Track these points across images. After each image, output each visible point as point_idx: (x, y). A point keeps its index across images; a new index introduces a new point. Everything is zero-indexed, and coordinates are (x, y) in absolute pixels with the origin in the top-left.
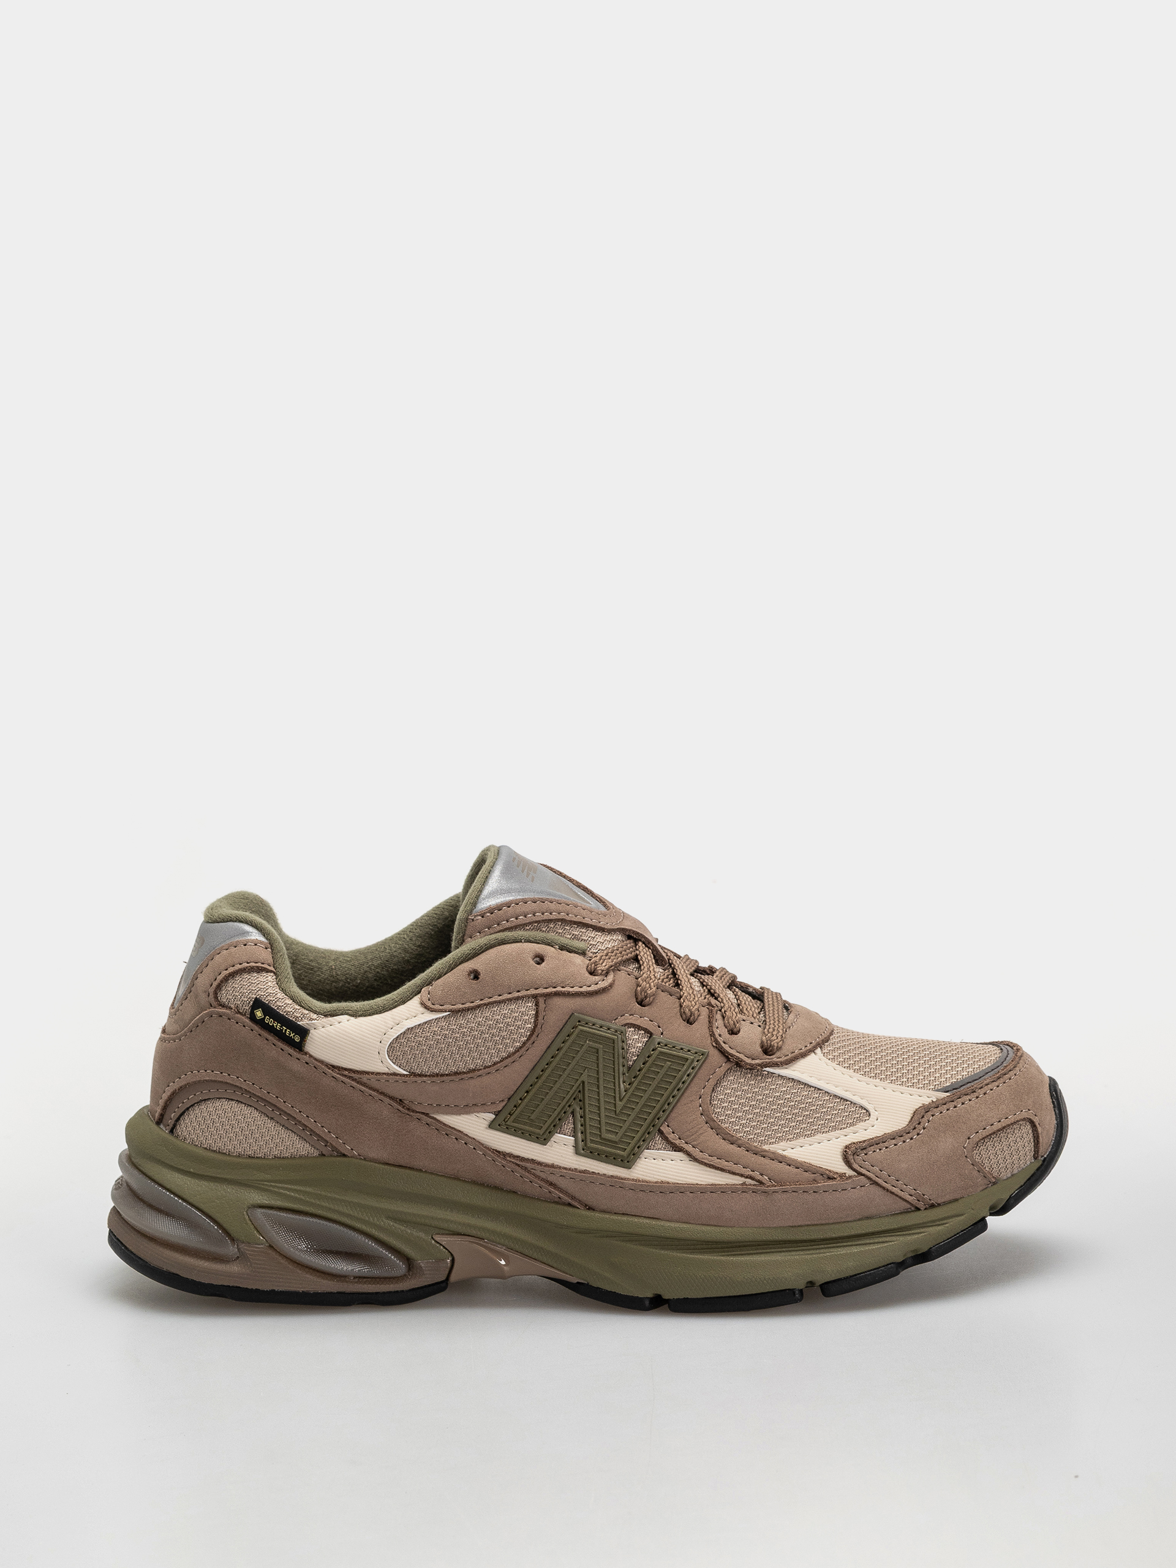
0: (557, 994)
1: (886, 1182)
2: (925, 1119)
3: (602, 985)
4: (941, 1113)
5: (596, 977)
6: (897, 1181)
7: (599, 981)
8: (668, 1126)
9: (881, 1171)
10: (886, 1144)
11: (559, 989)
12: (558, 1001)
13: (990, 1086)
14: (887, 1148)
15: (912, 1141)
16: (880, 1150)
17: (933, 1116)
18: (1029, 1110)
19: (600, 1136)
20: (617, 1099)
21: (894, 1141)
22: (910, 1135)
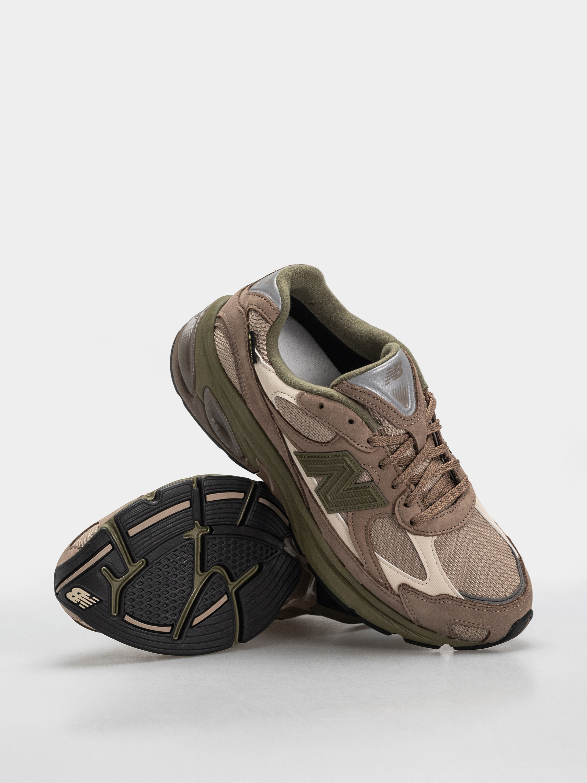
0: (346, 440)
1: (407, 607)
2: (443, 600)
3: (368, 450)
4: (452, 603)
5: (369, 445)
6: (412, 610)
7: (369, 448)
8: (352, 514)
9: (408, 603)
10: (419, 596)
11: (349, 439)
12: (344, 442)
13: (483, 608)
14: (418, 597)
15: (430, 603)
16: (415, 596)
17: (447, 601)
18: (492, 627)
19: (326, 494)
20: (341, 489)
21: (423, 598)
22: (431, 601)
